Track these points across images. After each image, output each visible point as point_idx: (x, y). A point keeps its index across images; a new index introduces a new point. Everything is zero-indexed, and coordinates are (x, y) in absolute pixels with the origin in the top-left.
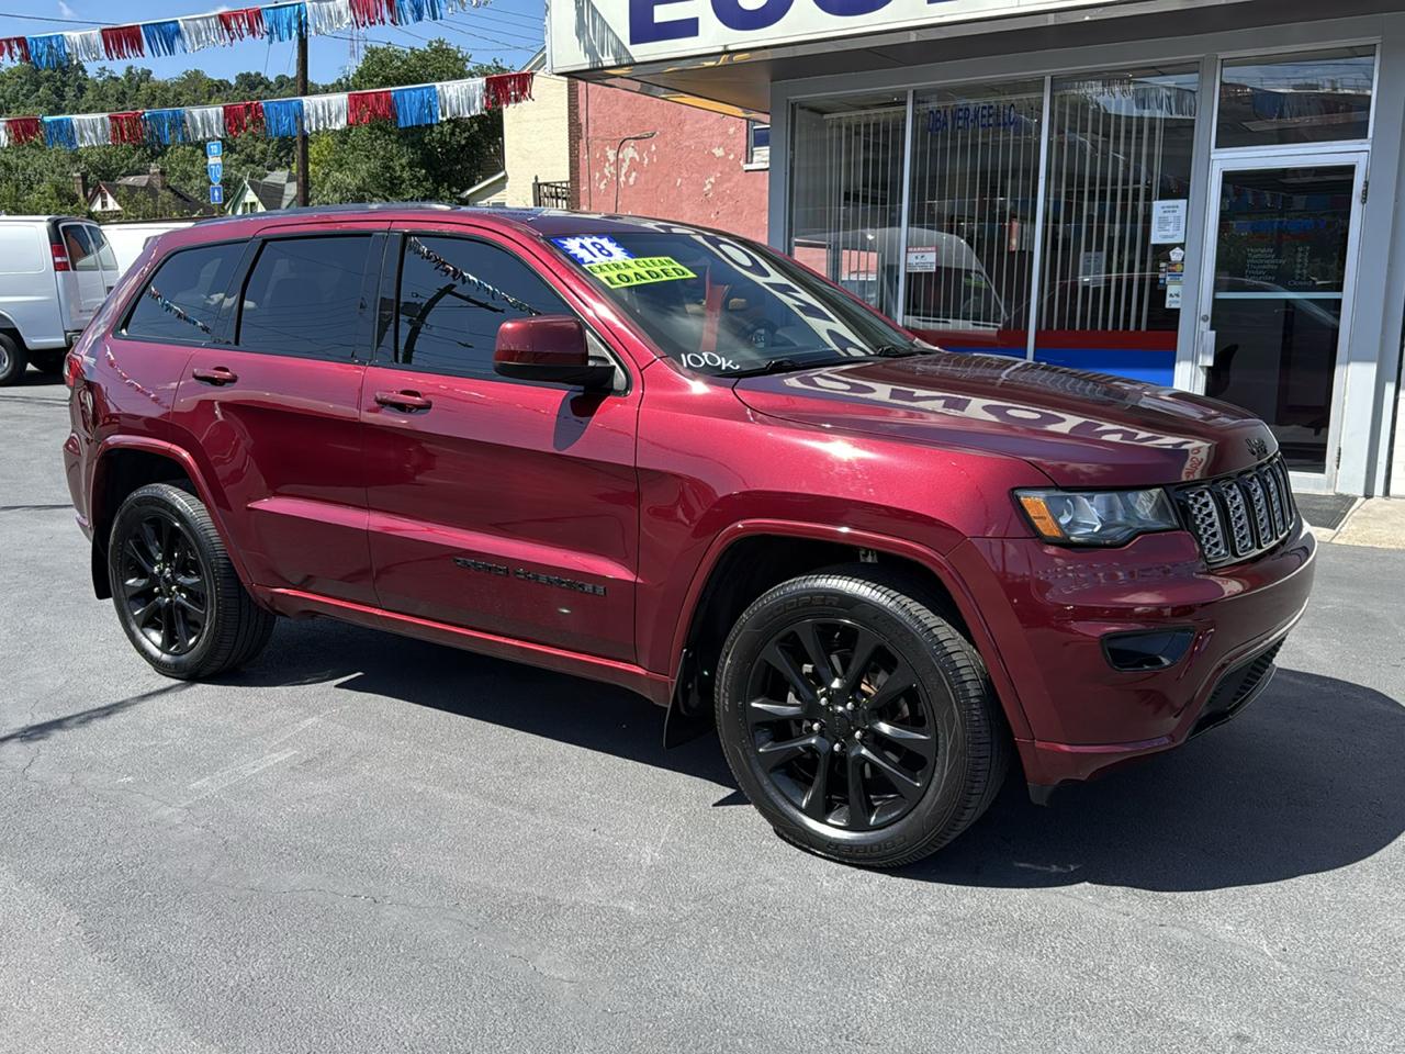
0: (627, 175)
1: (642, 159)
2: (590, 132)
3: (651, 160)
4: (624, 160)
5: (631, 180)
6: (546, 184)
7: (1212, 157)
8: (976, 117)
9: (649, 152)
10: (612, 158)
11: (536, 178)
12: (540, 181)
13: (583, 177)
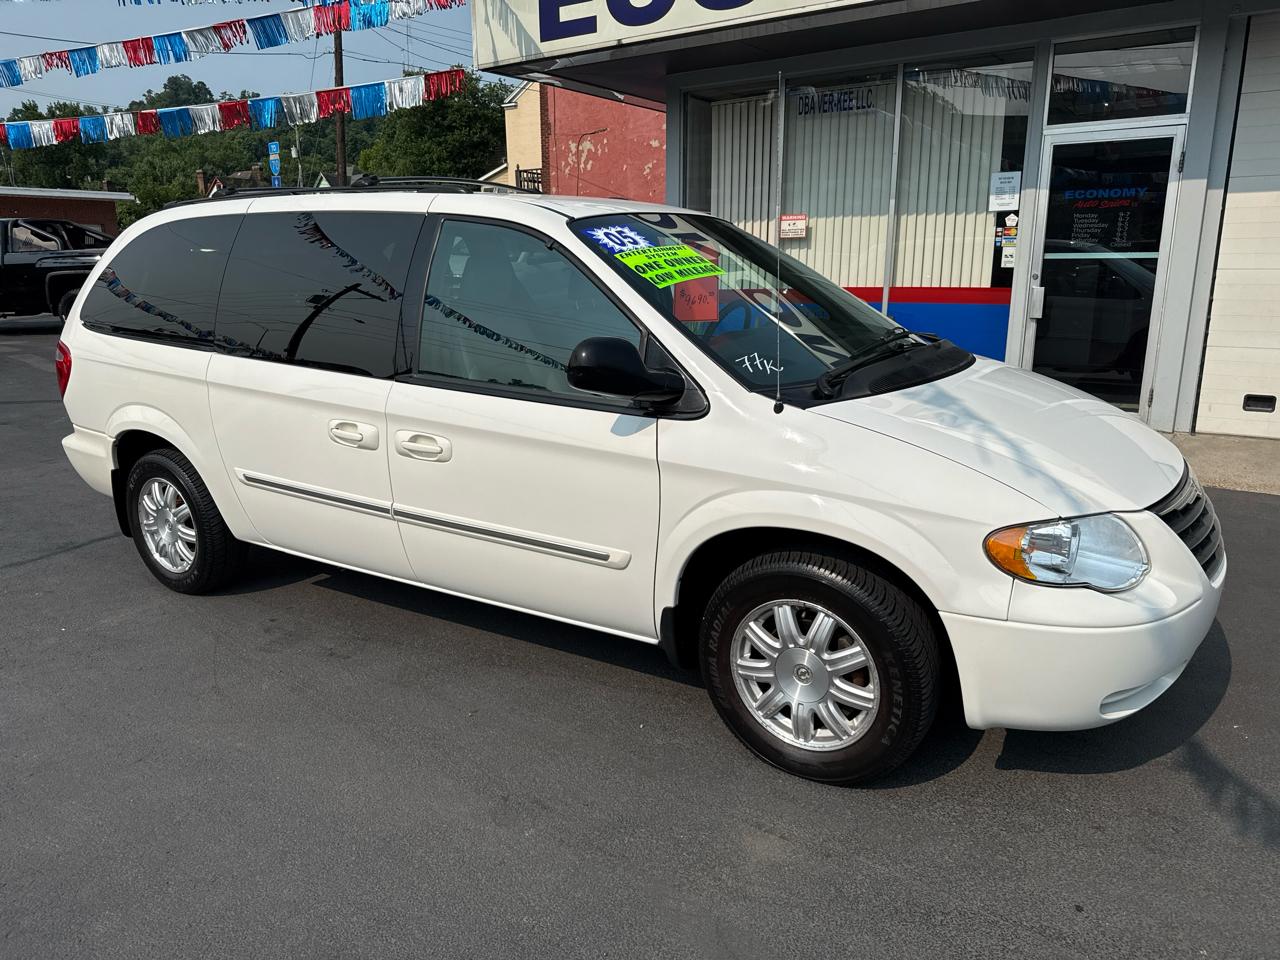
0: (586, 163)
1: (597, 150)
2: (557, 130)
3: (603, 150)
4: (583, 151)
5: (589, 167)
6: (525, 171)
7: (1045, 132)
8: (839, 101)
9: (602, 144)
10: (574, 150)
11: (518, 167)
12: (521, 169)
13: (552, 162)
